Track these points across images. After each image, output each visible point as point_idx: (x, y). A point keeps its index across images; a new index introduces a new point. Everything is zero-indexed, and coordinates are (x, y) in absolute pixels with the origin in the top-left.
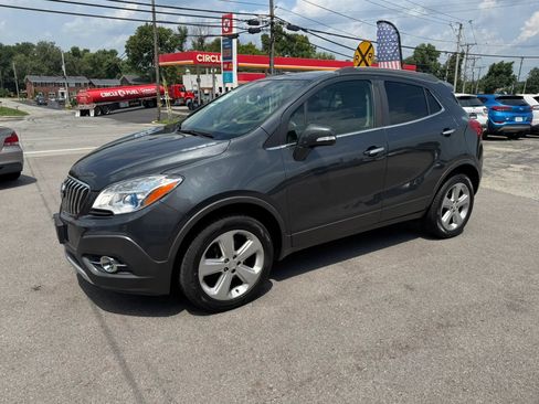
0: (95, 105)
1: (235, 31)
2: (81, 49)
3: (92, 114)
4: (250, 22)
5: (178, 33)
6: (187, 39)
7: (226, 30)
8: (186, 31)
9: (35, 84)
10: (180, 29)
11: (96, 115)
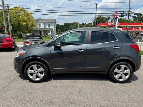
1: (118, 16)
2: (84, 23)
4: (121, 14)
5: (107, 18)
6: (110, 19)
7: (115, 16)
8: (109, 17)
10: (108, 17)
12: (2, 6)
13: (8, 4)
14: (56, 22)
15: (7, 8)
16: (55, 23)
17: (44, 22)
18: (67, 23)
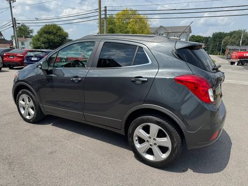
0: (239, 60)
3: (236, 64)
9: (230, 50)
11: (237, 65)
12: (98, 10)
13: (106, 7)
14: (190, 32)
15: (104, 12)
16: (187, 33)
17: (168, 33)
18: (220, 33)
